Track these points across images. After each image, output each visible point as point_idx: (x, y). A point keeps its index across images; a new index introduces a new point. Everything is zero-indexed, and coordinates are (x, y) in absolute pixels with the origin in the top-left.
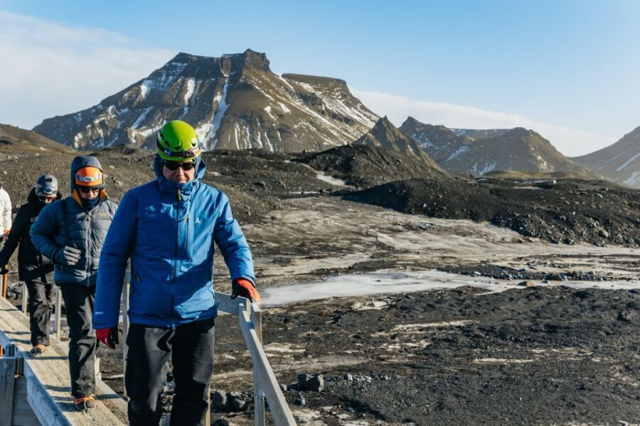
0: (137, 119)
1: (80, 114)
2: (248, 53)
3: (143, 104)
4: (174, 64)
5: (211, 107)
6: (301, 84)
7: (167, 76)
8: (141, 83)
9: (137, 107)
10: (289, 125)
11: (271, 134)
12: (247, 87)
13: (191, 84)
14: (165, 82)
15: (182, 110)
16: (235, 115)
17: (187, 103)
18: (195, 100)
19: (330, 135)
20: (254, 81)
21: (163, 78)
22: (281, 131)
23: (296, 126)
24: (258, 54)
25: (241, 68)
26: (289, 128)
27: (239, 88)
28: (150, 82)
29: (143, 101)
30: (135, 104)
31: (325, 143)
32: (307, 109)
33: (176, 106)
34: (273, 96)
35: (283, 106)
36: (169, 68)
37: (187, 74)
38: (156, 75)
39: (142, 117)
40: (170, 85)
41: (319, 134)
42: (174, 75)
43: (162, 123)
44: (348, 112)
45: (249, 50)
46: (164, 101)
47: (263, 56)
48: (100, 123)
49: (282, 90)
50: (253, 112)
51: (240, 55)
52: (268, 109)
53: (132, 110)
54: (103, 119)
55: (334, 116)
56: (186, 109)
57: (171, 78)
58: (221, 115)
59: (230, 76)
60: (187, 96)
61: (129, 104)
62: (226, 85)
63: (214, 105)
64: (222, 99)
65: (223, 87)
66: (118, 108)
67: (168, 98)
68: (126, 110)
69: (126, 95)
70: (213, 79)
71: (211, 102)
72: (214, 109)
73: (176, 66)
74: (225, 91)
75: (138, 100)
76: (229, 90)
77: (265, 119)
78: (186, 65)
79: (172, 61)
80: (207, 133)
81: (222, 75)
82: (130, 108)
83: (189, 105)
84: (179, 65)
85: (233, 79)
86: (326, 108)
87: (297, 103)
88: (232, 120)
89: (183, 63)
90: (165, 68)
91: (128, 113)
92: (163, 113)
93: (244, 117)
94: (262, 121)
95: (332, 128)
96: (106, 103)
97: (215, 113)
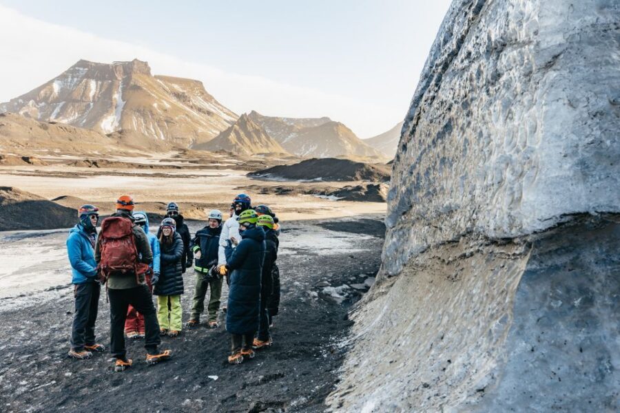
0: (53, 111)
1: (4, 107)
2: (136, 62)
3: (57, 100)
4: (77, 68)
5: (112, 103)
6: (173, 85)
7: (73, 78)
8: (52, 81)
9: (52, 102)
10: (173, 117)
11: (161, 124)
12: (137, 88)
13: (93, 85)
14: (71, 82)
15: (89, 105)
16: (131, 109)
17: (91, 100)
18: (98, 97)
19: (200, 124)
20: (141, 83)
21: (70, 79)
22: (167, 121)
23: (177, 118)
24: (142, 62)
25: (130, 73)
26: (172, 119)
27: (130, 88)
28: (59, 82)
29: (57, 98)
30: (50, 99)
31: (199, 131)
32: (181, 105)
33: (83, 101)
34: (157, 95)
35: (165, 103)
36: (73, 71)
37: (89, 76)
38: (63, 77)
39: (57, 110)
40: (76, 85)
41: (193, 124)
42: (77, 77)
43: (74, 114)
44: (207, 106)
45: (136, 60)
46: (74, 98)
47: (146, 64)
48: (24, 114)
49: (161, 90)
50: (144, 107)
51: (129, 63)
52: (155, 105)
53: (49, 104)
54: (26, 111)
55: (200, 110)
56: (92, 104)
57: (75, 79)
58: (120, 109)
59: (123, 79)
60: (91, 94)
61: (45, 99)
62: (121, 86)
63: (114, 102)
64: (119, 97)
65: (119, 86)
66: (37, 103)
67: (76, 95)
68: (43, 104)
69: (42, 92)
70: (110, 81)
71: (111, 99)
72: (114, 104)
73: (79, 70)
74: (120, 90)
75: (52, 96)
76: (124, 90)
77: (154, 112)
78: (86, 70)
79: (75, 66)
80: (112, 123)
81: (116, 79)
82: (46, 102)
83: (94, 101)
84: (81, 69)
85: (126, 82)
86: (193, 104)
87: (174, 100)
88: (129, 113)
89: (84, 67)
90: (69, 71)
91: (45, 106)
92: (74, 107)
93: (139, 111)
94: (152, 115)
95: (201, 119)
96: (26, 98)
97: (116, 108)
